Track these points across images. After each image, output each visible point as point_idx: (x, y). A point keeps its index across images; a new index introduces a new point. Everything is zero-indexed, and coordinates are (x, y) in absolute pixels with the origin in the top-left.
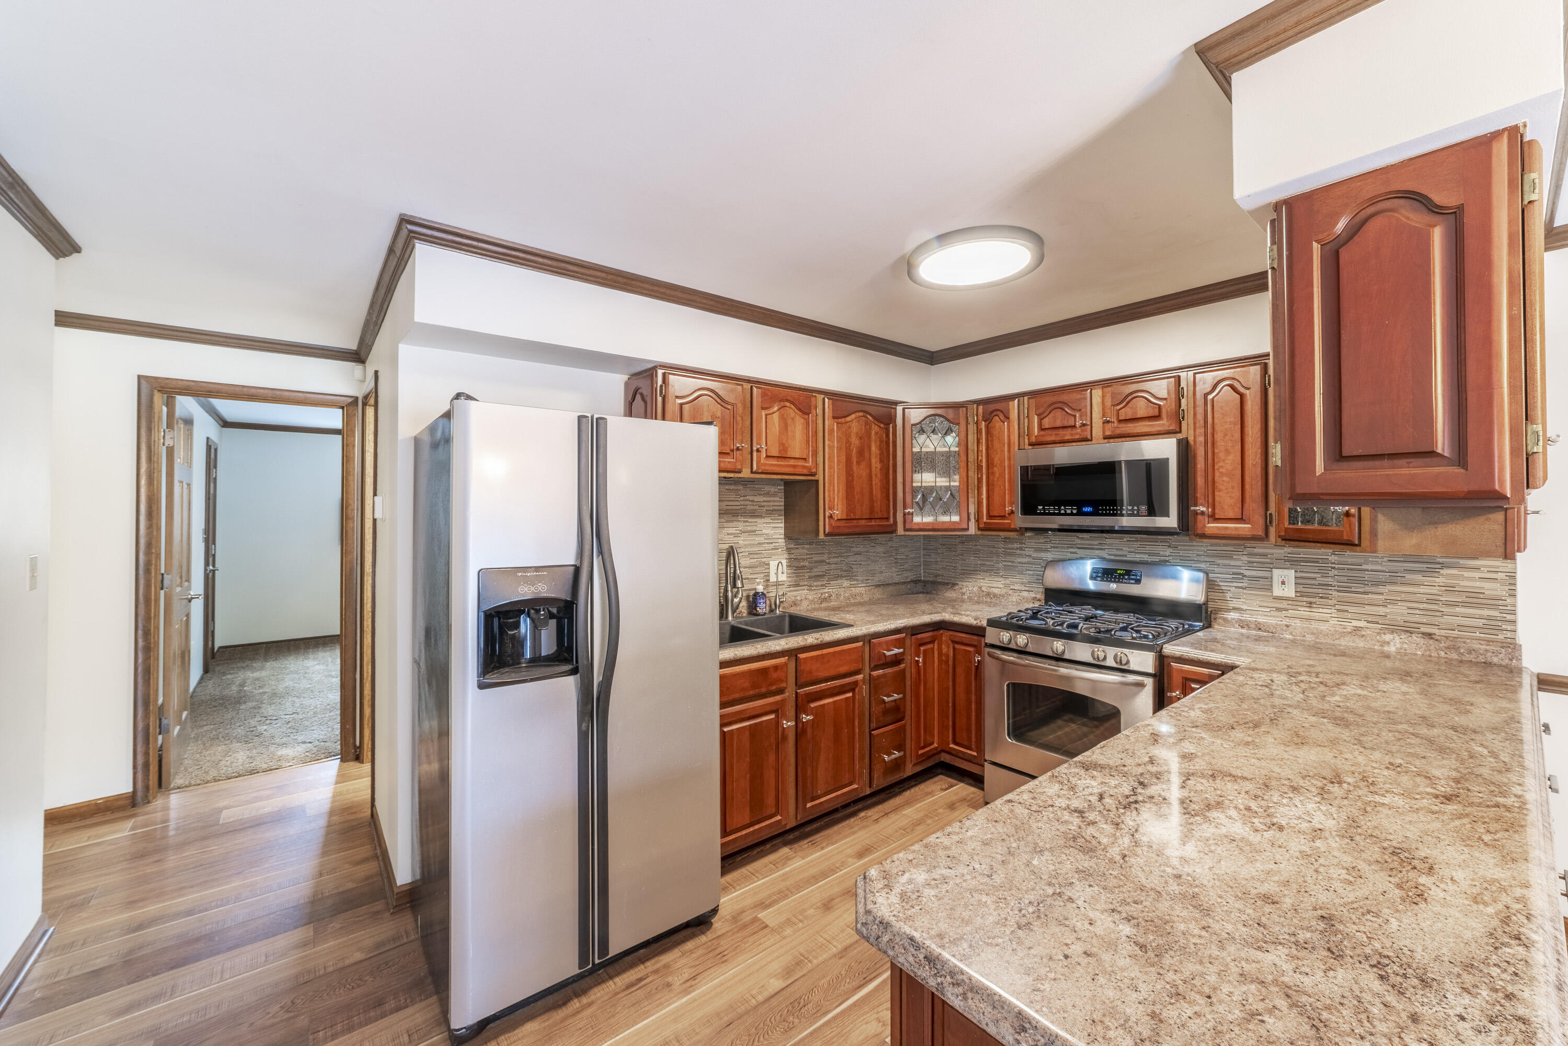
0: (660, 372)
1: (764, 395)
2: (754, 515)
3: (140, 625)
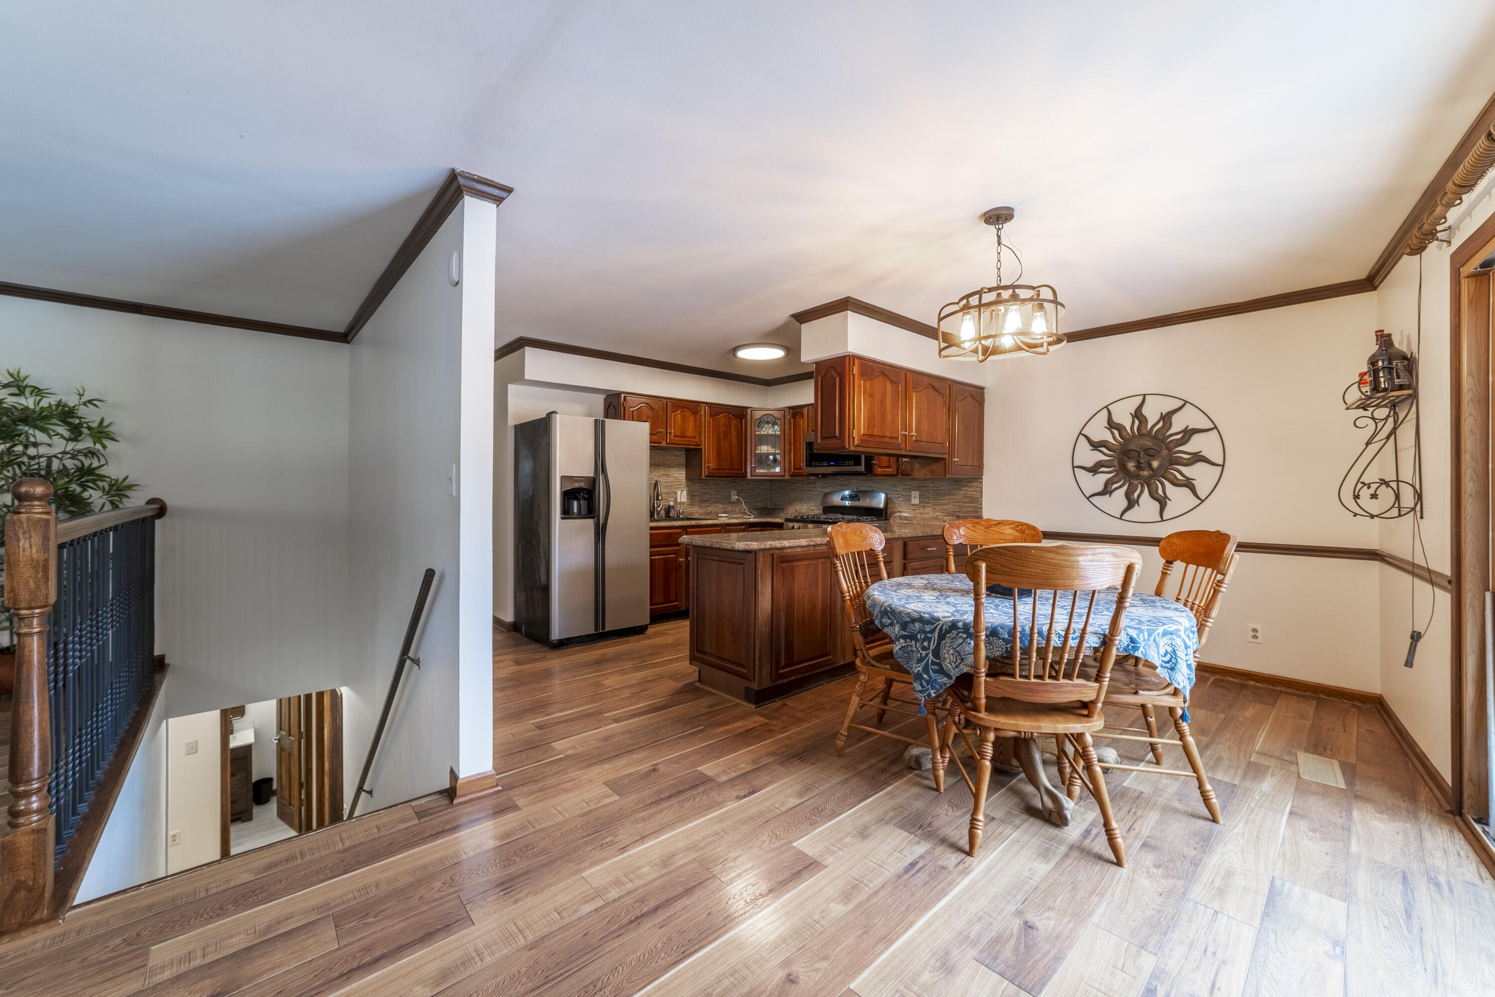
0: (623, 395)
1: (673, 405)
2: (669, 466)
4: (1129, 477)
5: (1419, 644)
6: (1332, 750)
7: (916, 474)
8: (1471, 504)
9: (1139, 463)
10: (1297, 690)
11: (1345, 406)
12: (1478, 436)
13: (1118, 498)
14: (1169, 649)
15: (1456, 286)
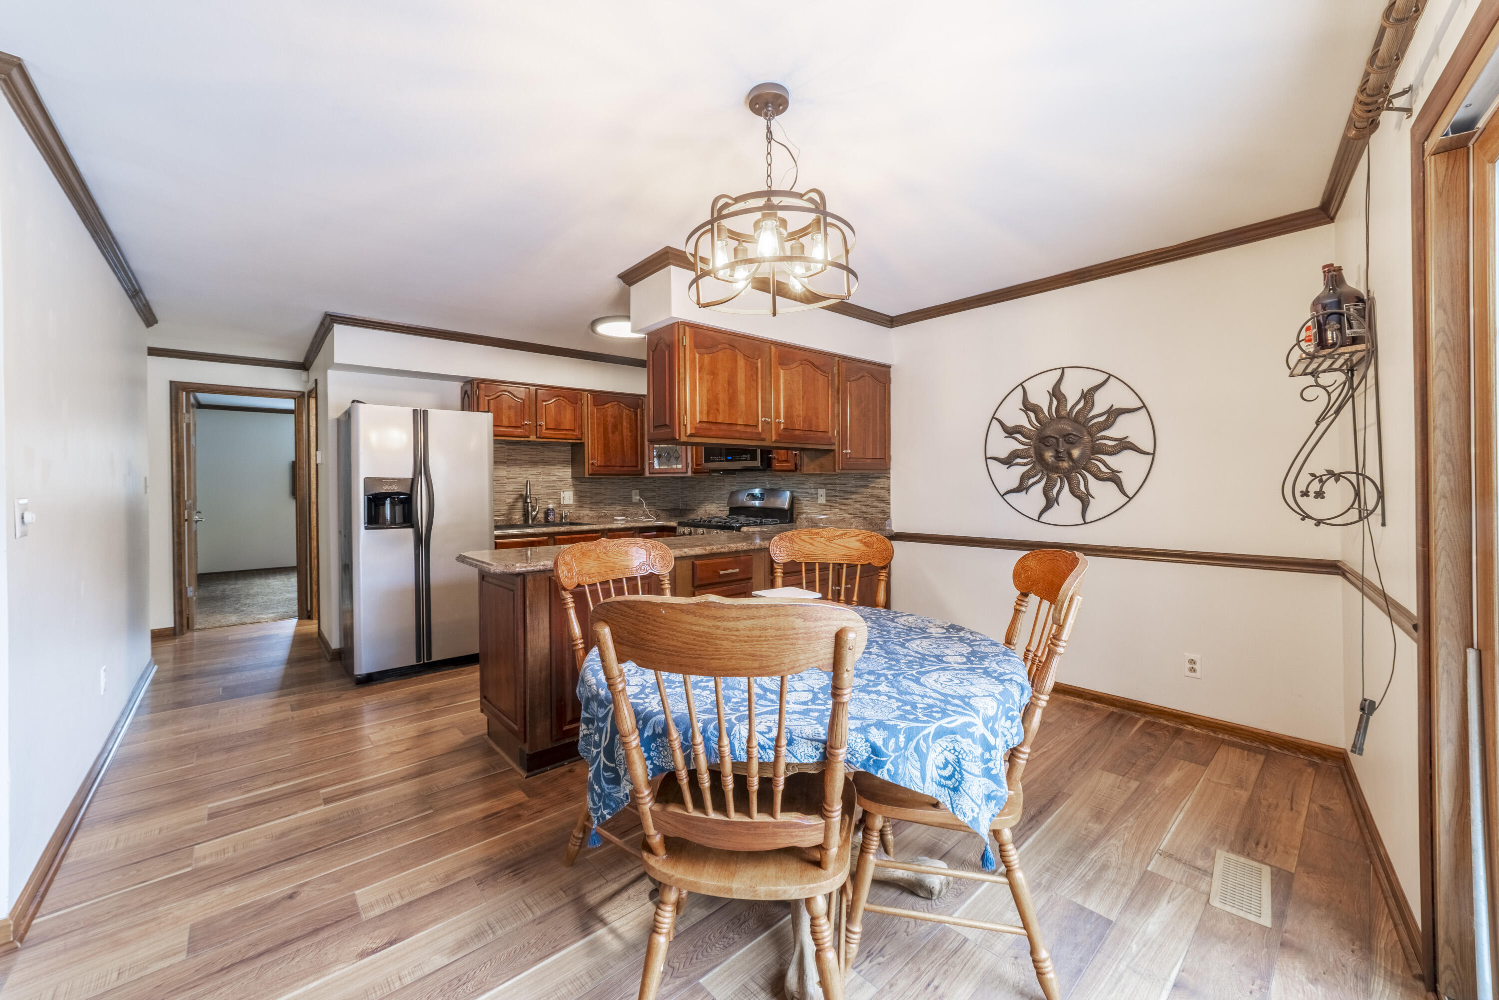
0: (475, 383)
1: (544, 393)
2: (550, 464)
3: (175, 529)
4: (1047, 469)
5: (1371, 718)
6: (1266, 846)
7: (805, 470)
8: (1444, 509)
9: (1057, 452)
10: (1242, 738)
11: (1289, 371)
12: (1454, 404)
13: (1035, 497)
14: (951, 757)
15: (1419, 172)
